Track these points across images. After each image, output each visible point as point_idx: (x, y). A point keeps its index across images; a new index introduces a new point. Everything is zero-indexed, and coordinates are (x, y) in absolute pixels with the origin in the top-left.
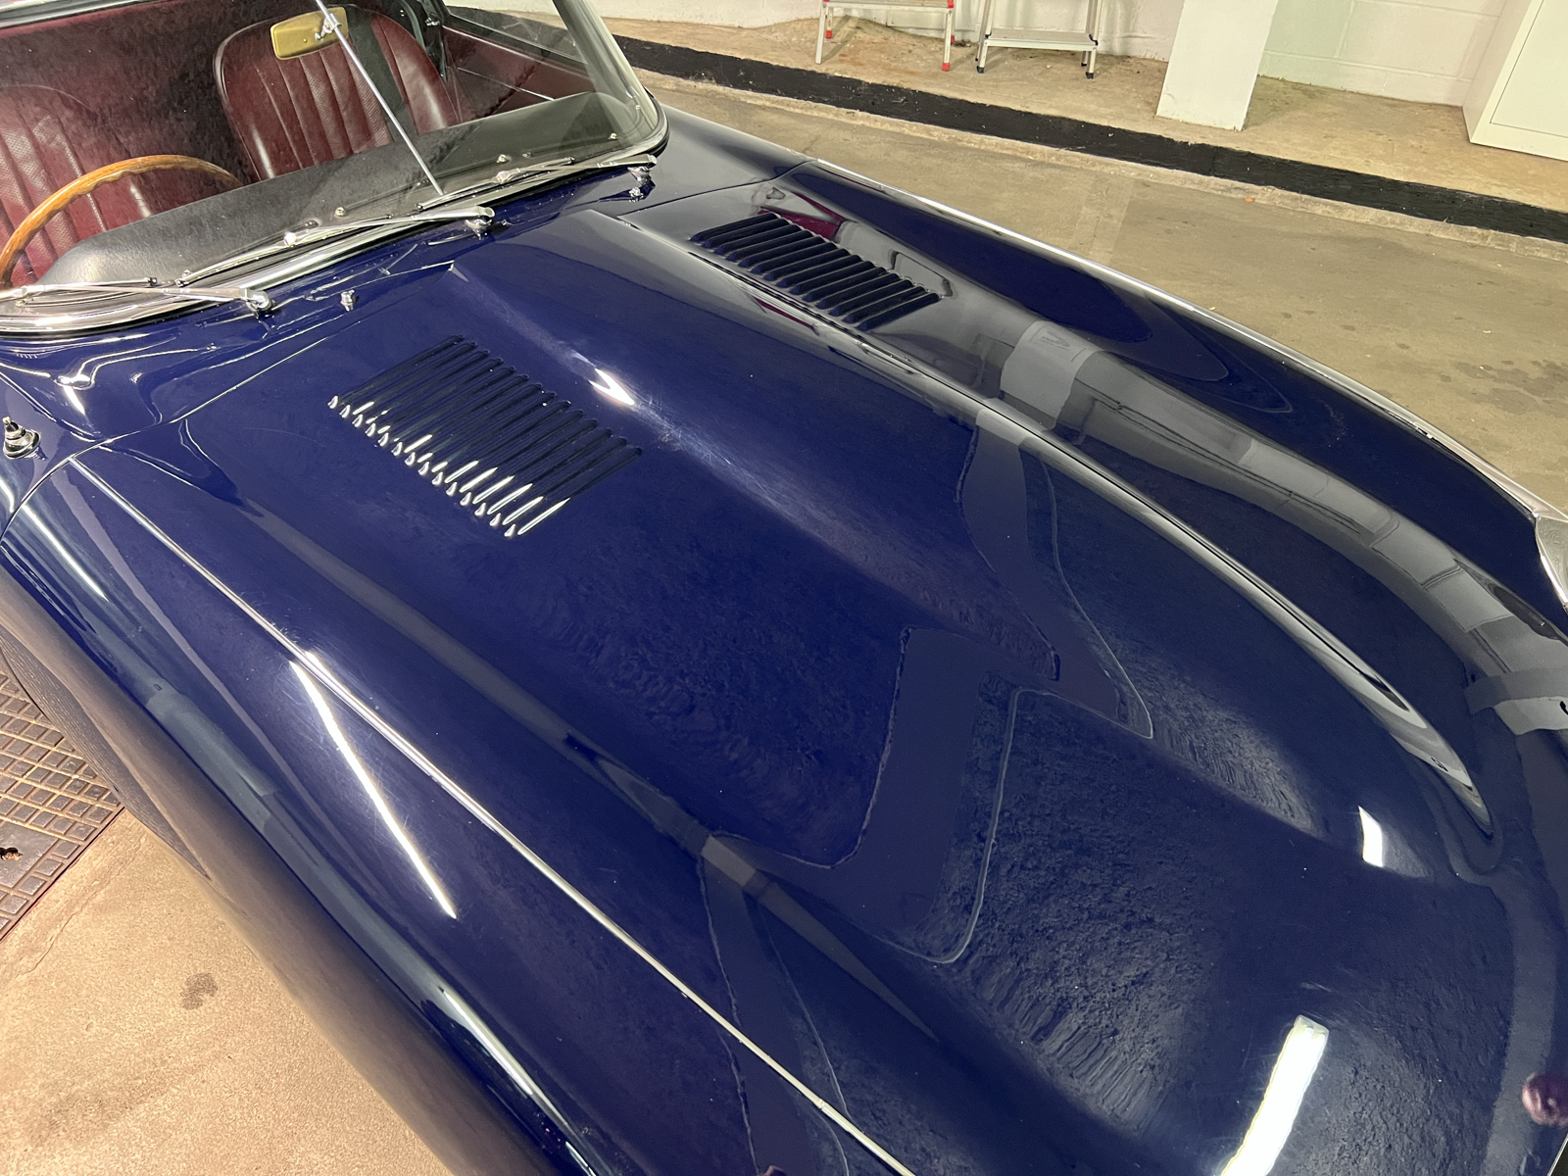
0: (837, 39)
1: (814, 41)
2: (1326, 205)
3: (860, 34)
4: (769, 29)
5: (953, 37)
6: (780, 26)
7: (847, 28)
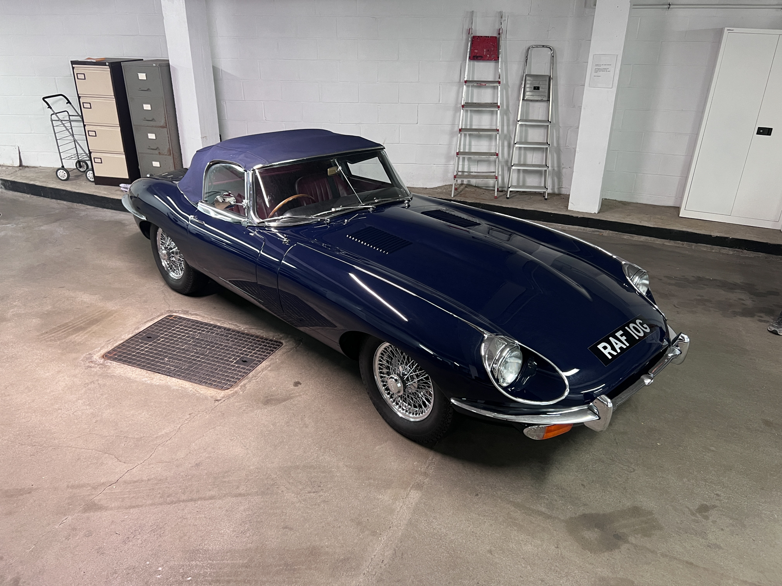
0: (459, 190)
1: (451, 191)
2: (628, 235)
3: (467, 189)
4: (436, 188)
5: (498, 189)
6: (439, 187)
7: (462, 187)
